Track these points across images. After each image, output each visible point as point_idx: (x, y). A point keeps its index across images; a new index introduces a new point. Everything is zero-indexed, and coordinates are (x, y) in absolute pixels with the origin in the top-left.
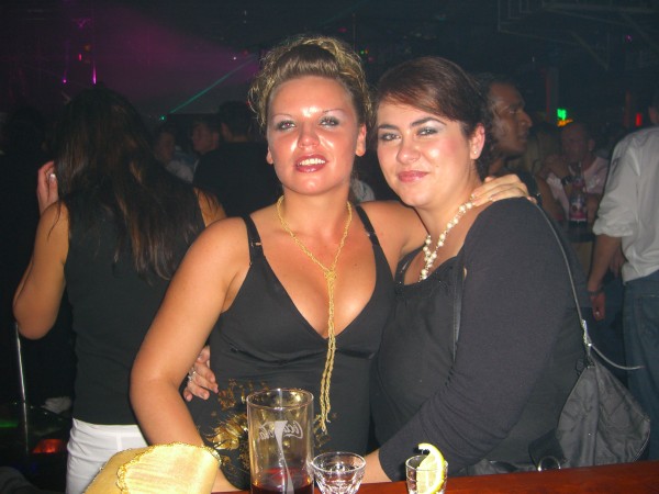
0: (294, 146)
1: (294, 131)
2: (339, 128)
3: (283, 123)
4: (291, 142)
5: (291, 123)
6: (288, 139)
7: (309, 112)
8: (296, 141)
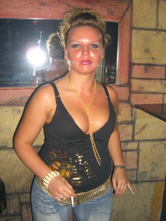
0: (79, 55)
1: (79, 49)
2: (97, 49)
3: (75, 45)
4: (79, 53)
5: (78, 45)
6: (77, 52)
7: (86, 41)
8: (81, 53)
